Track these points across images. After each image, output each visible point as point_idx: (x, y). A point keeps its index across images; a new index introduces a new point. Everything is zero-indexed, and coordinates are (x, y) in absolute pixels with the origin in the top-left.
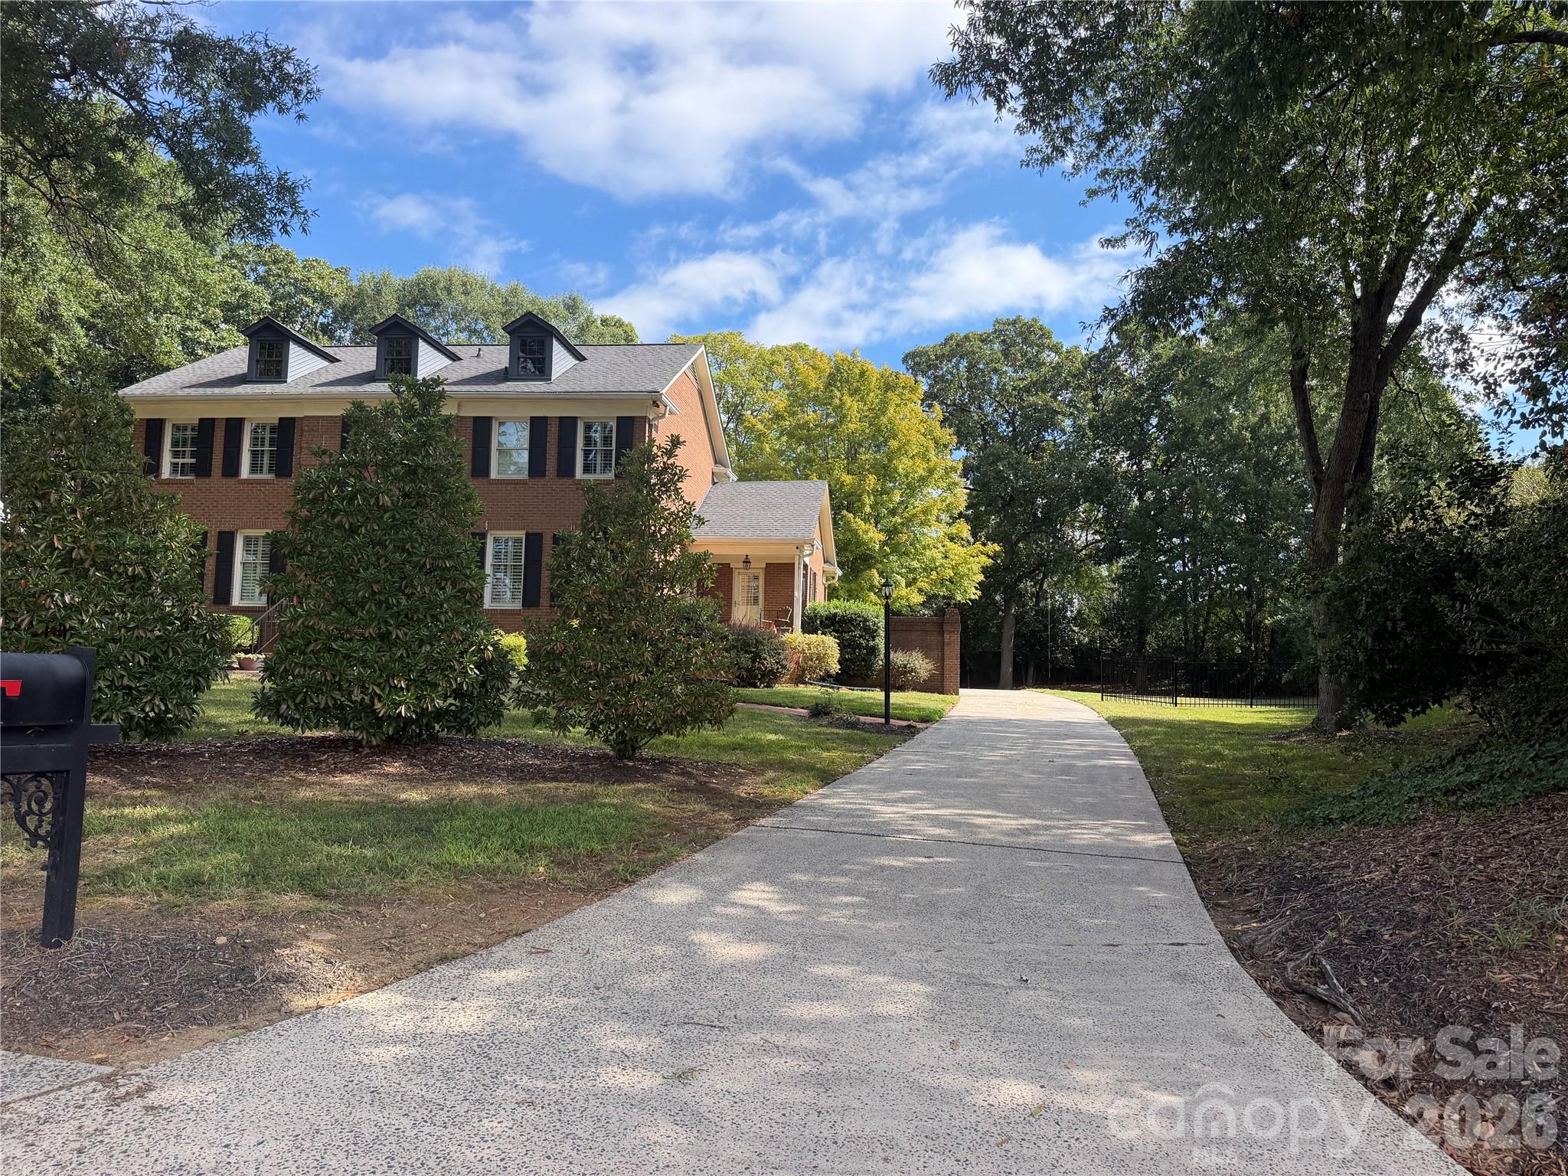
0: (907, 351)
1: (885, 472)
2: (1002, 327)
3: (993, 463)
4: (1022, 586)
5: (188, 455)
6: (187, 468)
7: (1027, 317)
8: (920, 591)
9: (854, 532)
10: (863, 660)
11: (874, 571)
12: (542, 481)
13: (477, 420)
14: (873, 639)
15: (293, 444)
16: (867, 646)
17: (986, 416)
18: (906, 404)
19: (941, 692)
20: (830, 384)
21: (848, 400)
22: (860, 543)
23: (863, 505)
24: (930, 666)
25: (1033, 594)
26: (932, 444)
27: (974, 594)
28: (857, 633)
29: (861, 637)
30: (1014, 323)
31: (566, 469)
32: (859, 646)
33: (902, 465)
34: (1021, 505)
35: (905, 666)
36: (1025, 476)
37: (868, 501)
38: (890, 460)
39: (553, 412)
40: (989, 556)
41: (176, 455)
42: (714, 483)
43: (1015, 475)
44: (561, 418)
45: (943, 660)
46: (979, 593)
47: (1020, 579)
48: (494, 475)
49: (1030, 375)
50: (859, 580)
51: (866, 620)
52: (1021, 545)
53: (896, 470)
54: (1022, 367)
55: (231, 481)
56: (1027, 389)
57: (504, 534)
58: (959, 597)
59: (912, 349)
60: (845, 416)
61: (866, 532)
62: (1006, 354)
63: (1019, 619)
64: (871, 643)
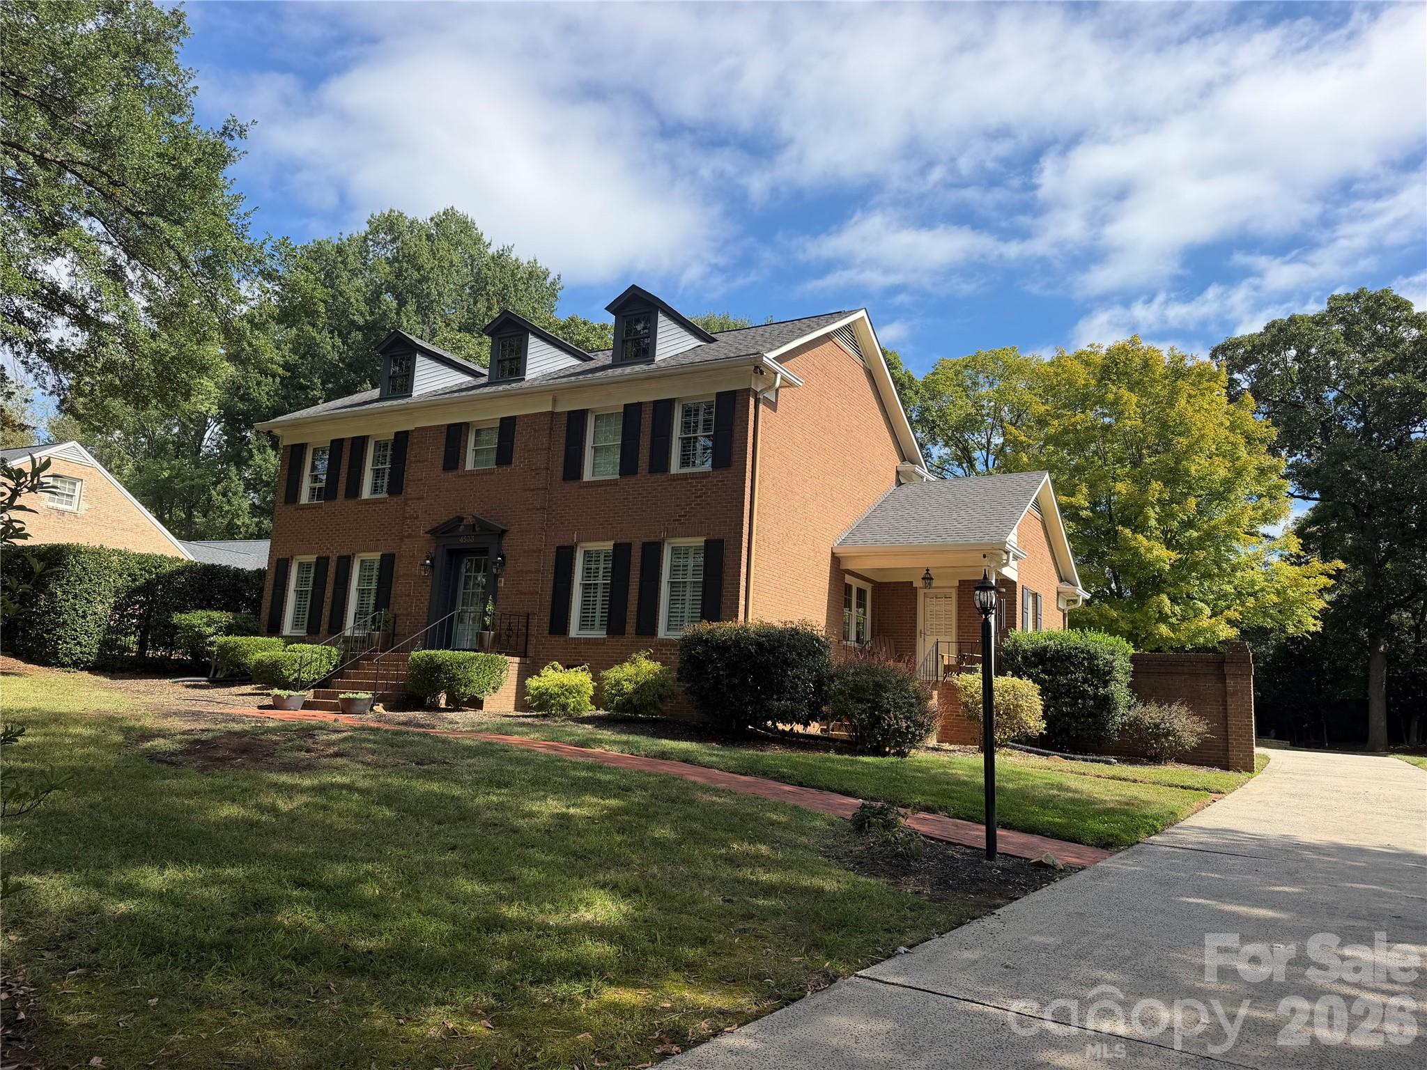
0: (1215, 345)
1: (1173, 476)
2: (1339, 304)
3: (1336, 463)
4: (1394, 617)
6: (321, 493)
7: (1373, 289)
8: (1230, 622)
9: (1136, 553)
10: (1091, 715)
11: (1164, 597)
12: (633, 480)
13: (572, 415)
14: (1106, 684)
15: (405, 459)
16: (1096, 695)
17: (1327, 411)
18: (1203, 395)
19: (1226, 768)
20: (1103, 378)
21: (1125, 393)
22: (1144, 565)
23: (1147, 518)
24: (1201, 728)
25: (1411, 628)
26: (1241, 440)
27: (1313, 626)
28: (1080, 676)
29: (1085, 681)
30: (1356, 297)
31: (660, 462)
32: (1083, 695)
33: (1196, 466)
34: (1382, 514)
35: (1157, 726)
36: (1383, 478)
37: (1152, 514)
38: (1178, 462)
39: (647, 395)
40: (1330, 576)
41: (314, 479)
42: (899, 483)
43: (1369, 476)
44: (656, 403)
45: (1226, 717)
46: (1319, 623)
47: (1390, 609)
48: (587, 476)
49: (1382, 355)
50: (1145, 608)
51: (1092, 657)
52: (1388, 566)
53: (1187, 472)
54: (1370, 348)
55: (353, 503)
56: (1377, 372)
57: (593, 546)
58: (1291, 630)
59: (1221, 342)
60: (1122, 413)
61: (1150, 550)
62: (1348, 336)
63: (1391, 658)
64: (1101, 691)
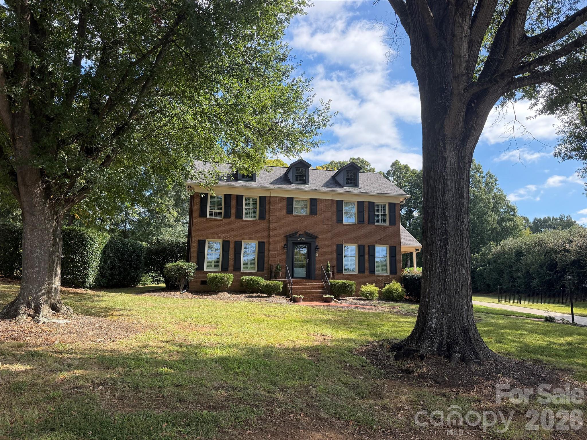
5: (216, 209)
6: (216, 214)
12: (363, 225)
13: (338, 201)
15: (265, 207)
31: (371, 221)
39: (365, 199)
41: (211, 208)
44: (370, 202)
48: (344, 222)
55: (239, 220)
57: (349, 245)
